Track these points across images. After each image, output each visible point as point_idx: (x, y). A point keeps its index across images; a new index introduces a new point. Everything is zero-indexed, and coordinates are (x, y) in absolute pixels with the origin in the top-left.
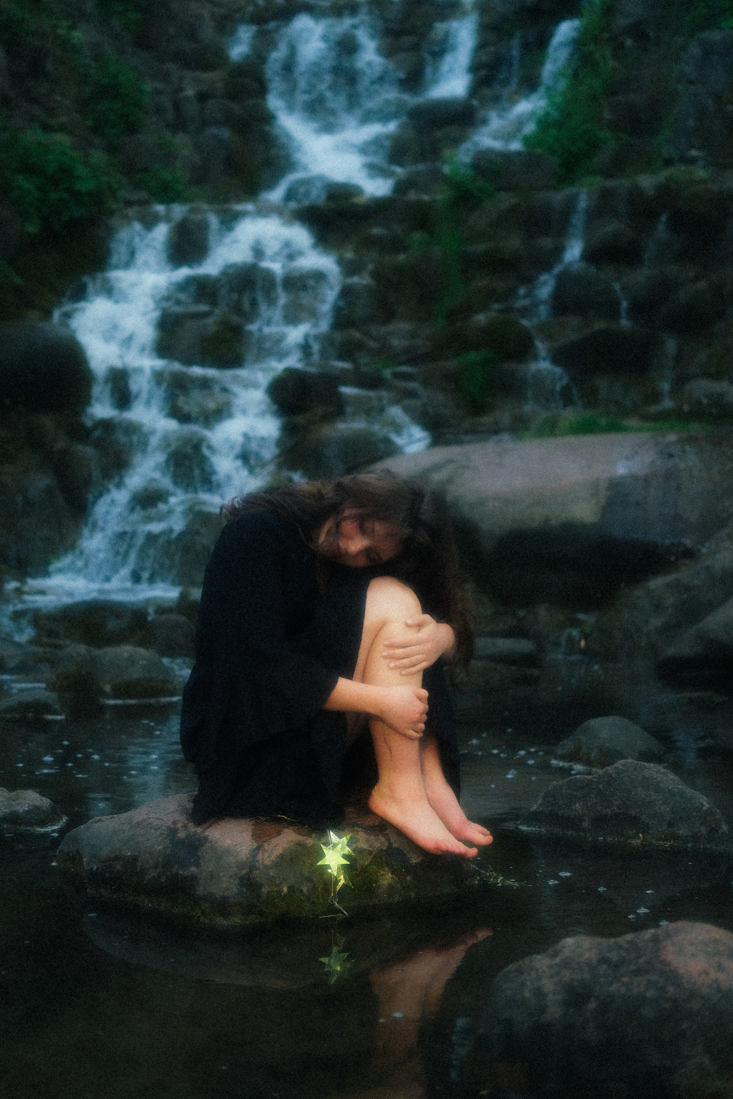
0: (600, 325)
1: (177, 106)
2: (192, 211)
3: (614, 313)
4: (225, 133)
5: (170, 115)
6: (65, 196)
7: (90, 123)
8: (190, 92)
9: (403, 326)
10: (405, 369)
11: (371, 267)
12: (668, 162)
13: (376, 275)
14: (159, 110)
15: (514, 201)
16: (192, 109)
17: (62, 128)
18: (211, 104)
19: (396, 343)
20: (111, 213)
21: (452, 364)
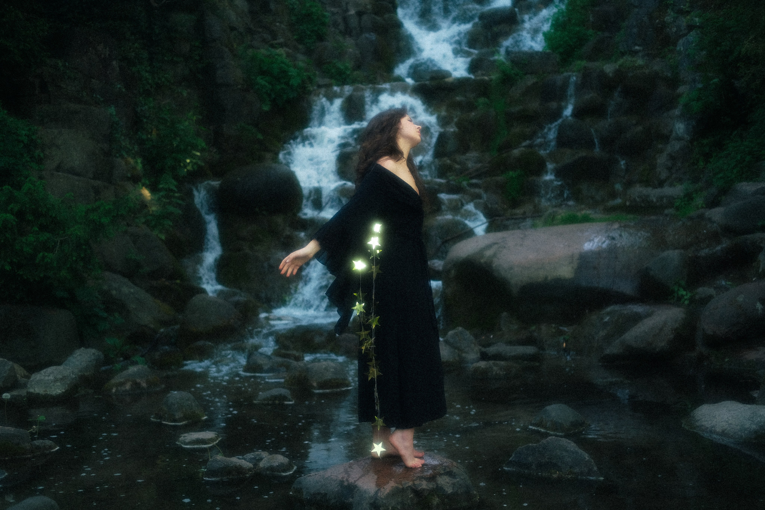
0: (583, 153)
1: (345, 19)
2: (354, 90)
3: (590, 144)
4: (373, 36)
5: (342, 27)
6: (283, 86)
7: (295, 37)
8: (352, 12)
9: (473, 155)
10: (474, 181)
11: (455, 120)
12: (623, 54)
13: (458, 125)
14: (335, 24)
15: (535, 80)
16: (354, 22)
17: (281, 45)
18: (365, 18)
19: (470, 165)
20: (310, 93)
21: (500, 178)
